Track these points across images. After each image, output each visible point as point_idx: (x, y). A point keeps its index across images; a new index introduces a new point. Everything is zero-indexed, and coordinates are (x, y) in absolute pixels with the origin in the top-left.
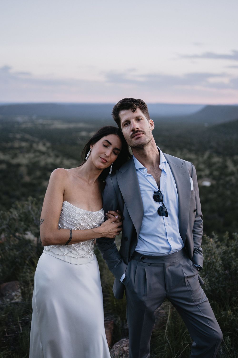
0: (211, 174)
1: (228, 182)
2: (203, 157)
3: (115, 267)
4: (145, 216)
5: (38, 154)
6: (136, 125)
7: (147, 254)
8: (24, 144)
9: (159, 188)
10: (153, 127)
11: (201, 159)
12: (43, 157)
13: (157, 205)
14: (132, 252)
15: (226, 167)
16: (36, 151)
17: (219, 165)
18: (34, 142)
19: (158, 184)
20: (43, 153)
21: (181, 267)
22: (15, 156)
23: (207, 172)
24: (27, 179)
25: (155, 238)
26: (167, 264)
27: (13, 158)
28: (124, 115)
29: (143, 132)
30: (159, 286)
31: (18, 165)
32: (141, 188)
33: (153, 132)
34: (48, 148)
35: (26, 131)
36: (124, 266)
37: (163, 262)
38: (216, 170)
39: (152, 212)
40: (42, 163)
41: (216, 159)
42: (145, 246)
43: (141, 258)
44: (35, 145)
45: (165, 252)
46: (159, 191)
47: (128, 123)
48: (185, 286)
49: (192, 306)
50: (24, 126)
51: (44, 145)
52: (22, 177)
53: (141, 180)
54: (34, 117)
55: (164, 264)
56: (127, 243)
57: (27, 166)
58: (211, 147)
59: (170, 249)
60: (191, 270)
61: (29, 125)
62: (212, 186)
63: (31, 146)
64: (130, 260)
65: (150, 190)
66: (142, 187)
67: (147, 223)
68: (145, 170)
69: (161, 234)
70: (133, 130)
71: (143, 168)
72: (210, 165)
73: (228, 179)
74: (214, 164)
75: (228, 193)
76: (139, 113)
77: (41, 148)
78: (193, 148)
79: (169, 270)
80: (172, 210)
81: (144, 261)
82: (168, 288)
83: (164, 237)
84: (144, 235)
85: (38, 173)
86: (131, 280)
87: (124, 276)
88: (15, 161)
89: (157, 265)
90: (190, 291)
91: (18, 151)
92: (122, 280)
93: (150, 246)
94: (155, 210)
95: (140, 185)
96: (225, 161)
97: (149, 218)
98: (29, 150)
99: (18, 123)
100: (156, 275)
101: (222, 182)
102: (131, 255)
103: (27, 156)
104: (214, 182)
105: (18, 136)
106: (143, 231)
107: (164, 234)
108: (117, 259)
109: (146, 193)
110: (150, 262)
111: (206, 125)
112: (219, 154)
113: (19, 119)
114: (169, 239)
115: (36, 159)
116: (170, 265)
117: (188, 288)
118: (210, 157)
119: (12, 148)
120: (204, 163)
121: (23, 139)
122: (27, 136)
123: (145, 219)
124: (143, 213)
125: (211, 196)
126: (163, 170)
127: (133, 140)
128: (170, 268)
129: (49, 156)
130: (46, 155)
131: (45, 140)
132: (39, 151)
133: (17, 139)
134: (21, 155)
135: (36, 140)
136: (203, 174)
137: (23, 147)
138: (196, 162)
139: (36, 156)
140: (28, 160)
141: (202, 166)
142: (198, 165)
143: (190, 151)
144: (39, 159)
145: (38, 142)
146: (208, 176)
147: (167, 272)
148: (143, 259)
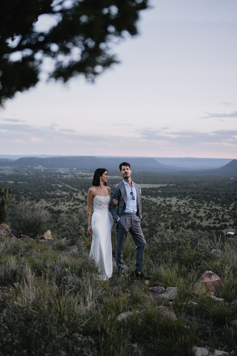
0: (235, 224)
2: (228, 209)
5: (77, 202)
6: (127, 171)
7: (127, 213)
8: (65, 193)
10: (131, 173)
11: (226, 210)
12: (81, 205)
16: (75, 199)
18: (74, 191)
19: (132, 190)
20: (82, 202)
21: (136, 218)
22: (57, 203)
23: (232, 222)
25: (130, 207)
26: (132, 216)
27: (54, 205)
28: (123, 167)
29: (128, 173)
30: (129, 224)
31: (60, 212)
32: (126, 191)
33: (131, 174)
35: (66, 181)
39: (130, 198)
44: (75, 194)
45: (132, 212)
46: (132, 192)
47: (124, 170)
48: (137, 225)
49: (138, 232)
50: (65, 177)
51: (83, 195)
53: (126, 188)
54: (74, 170)
56: (122, 209)
57: (67, 212)
58: (236, 200)
61: (70, 176)
63: (71, 195)
68: (128, 185)
70: (126, 172)
76: (128, 167)
77: (80, 197)
78: (219, 200)
80: (136, 198)
81: (125, 215)
83: (133, 207)
86: (121, 221)
87: (119, 219)
88: (56, 208)
89: (129, 216)
91: (59, 199)
92: (118, 221)
93: (128, 210)
97: (129, 200)
98: (69, 198)
99: (60, 174)
100: (129, 220)
103: (67, 204)
105: (60, 186)
109: (128, 193)
110: (127, 215)
113: (61, 171)
115: (75, 207)
116: (133, 217)
118: (234, 209)
119: (54, 196)
120: (229, 214)
121: (64, 189)
122: (68, 186)
123: (127, 201)
124: (127, 199)
126: (133, 186)
127: (125, 175)
130: (84, 203)
131: (83, 190)
132: (78, 200)
133: (59, 189)
134: (62, 203)
135: (76, 190)
136: (228, 224)
137: (64, 196)
138: (222, 213)
139: (75, 204)
140: (68, 207)
141: (227, 217)
142: (223, 216)
143: (217, 202)
144: (78, 207)
145: (77, 192)
146: (232, 226)
147: (132, 219)
148: (125, 214)
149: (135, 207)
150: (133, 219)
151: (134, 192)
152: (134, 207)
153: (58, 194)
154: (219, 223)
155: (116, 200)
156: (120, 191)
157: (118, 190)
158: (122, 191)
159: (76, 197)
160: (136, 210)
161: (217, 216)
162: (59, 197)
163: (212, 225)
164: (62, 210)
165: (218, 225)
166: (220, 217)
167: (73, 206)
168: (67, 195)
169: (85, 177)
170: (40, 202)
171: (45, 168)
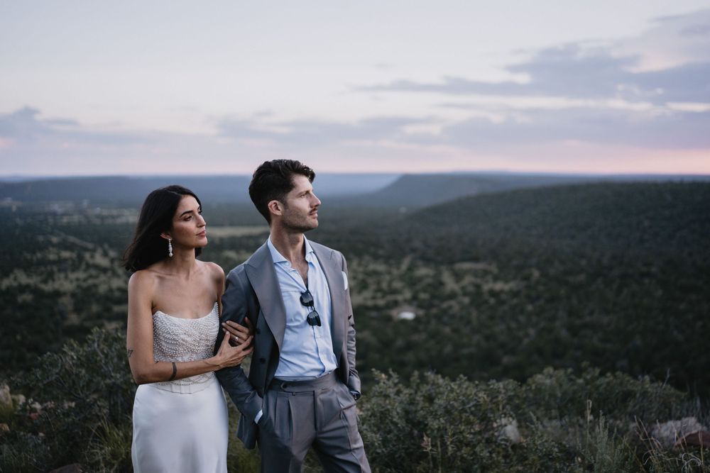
0: (415, 298)
1: (445, 311)
2: (398, 268)
3: (247, 401)
4: (289, 328)
5: (93, 272)
7: (291, 380)
8: (66, 254)
9: (307, 286)
11: (395, 272)
12: (103, 278)
13: (305, 312)
14: (270, 379)
15: (442, 284)
16: (88, 266)
17: (429, 280)
18: (86, 250)
19: (306, 280)
20: (104, 270)
21: (335, 395)
22: (50, 277)
23: (408, 294)
24: (74, 319)
25: (302, 357)
26: (318, 391)
27: (45, 282)
31: (57, 294)
32: (281, 288)
34: (112, 261)
35: (68, 229)
36: (259, 401)
37: (312, 389)
38: (424, 291)
39: (299, 321)
40: (103, 289)
41: (423, 271)
42: (288, 369)
43: (282, 386)
44: (87, 256)
45: (316, 374)
46: (308, 291)
50: (65, 220)
51: (105, 254)
52: (63, 316)
53: (282, 278)
54: (85, 203)
55: (314, 391)
56: (264, 367)
57: (73, 295)
58: (413, 250)
59: (323, 371)
60: (348, 399)
61: (76, 218)
62: (417, 319)
63: (80, 258)
64: (266, 393)
65: (295, 291)
66: (283, 288)
67: (289, 336)
68: (287, 264)
69: (311, 350)
71: (285, 262)
72: (412, 282)
73: (445, 305)
74: (420, 279)
75: (447, 330)
77: (100, 260)
78: (381, 252)
79: (320, 399)
81: (286, 390)
82: (318, 425)
83: (316, 355)
84: (286, 353)
85: (95, 308)
86: (271, 419)
87: (261, 413)
88: (48, 287)
89: (303, 394)
90: (347, 427)
91: (55, 269)
92: (257, 420)
94: (303, 319)
95: (281, 284)
96: (439, 274)
97: (293, 329)
98: (77, 264)
99: (54, 214)
101: (434, 311)
102: (268, 383)
103: (72, 276)
104: (421, 312)
105: (55, 240)
106: (285, 349)
107: (315, 350)
108: (248, 391)
109: (290, 295)
110: (296, 390)
111: (403, 210)
112: (427, 261)
113: (57, 207)
114: (321, 356)
115: (90, 282)
116: (322, 393)
117: (345, 423)
118: (411, 268)
119: (44, 262)
120: (402, 278)
121: (65, 246)
122: (72, 239)
123: (287, 331)
124: (286, 322)
125: (415, 338)
126: (311, 263)
128: (322, 397)
129: (115, 274)
130: (109, 274)
131: (106, 246)
132: (96, 267)
133: (54, 245)
134: (62, 275)
135: (90, 246)
136: (400, 298)
137: (65, 260)
138: (388, 277)
139: (91, 277)
140: (75, 284)
141: (397, 285)
142: (390, 283)
143: (376, 257)
144: (96, 281)
145: (94, 251)
146: (409, 302)
147: (319, 403)
148: (285, 386)
149: (328, 354)
150: (323, 401)
151: (315, 288)
152: (322, 353)
153: (52, 257)
154: (383, 297)
155: (240, 327)
156: (251, 292)
157: (242, 286)
158: (263, 293)
159: (91, 261)
160: (331, 366)
161: (379, 283)
162: (54, 263)
163: (370, 303)
164: (62, 289)
165: (381, 302)
166: (384, 286)
167: (85, 280)
168: (71, 258)
169: (107, 217)
170: (12, 277)
171: (19, 204)
